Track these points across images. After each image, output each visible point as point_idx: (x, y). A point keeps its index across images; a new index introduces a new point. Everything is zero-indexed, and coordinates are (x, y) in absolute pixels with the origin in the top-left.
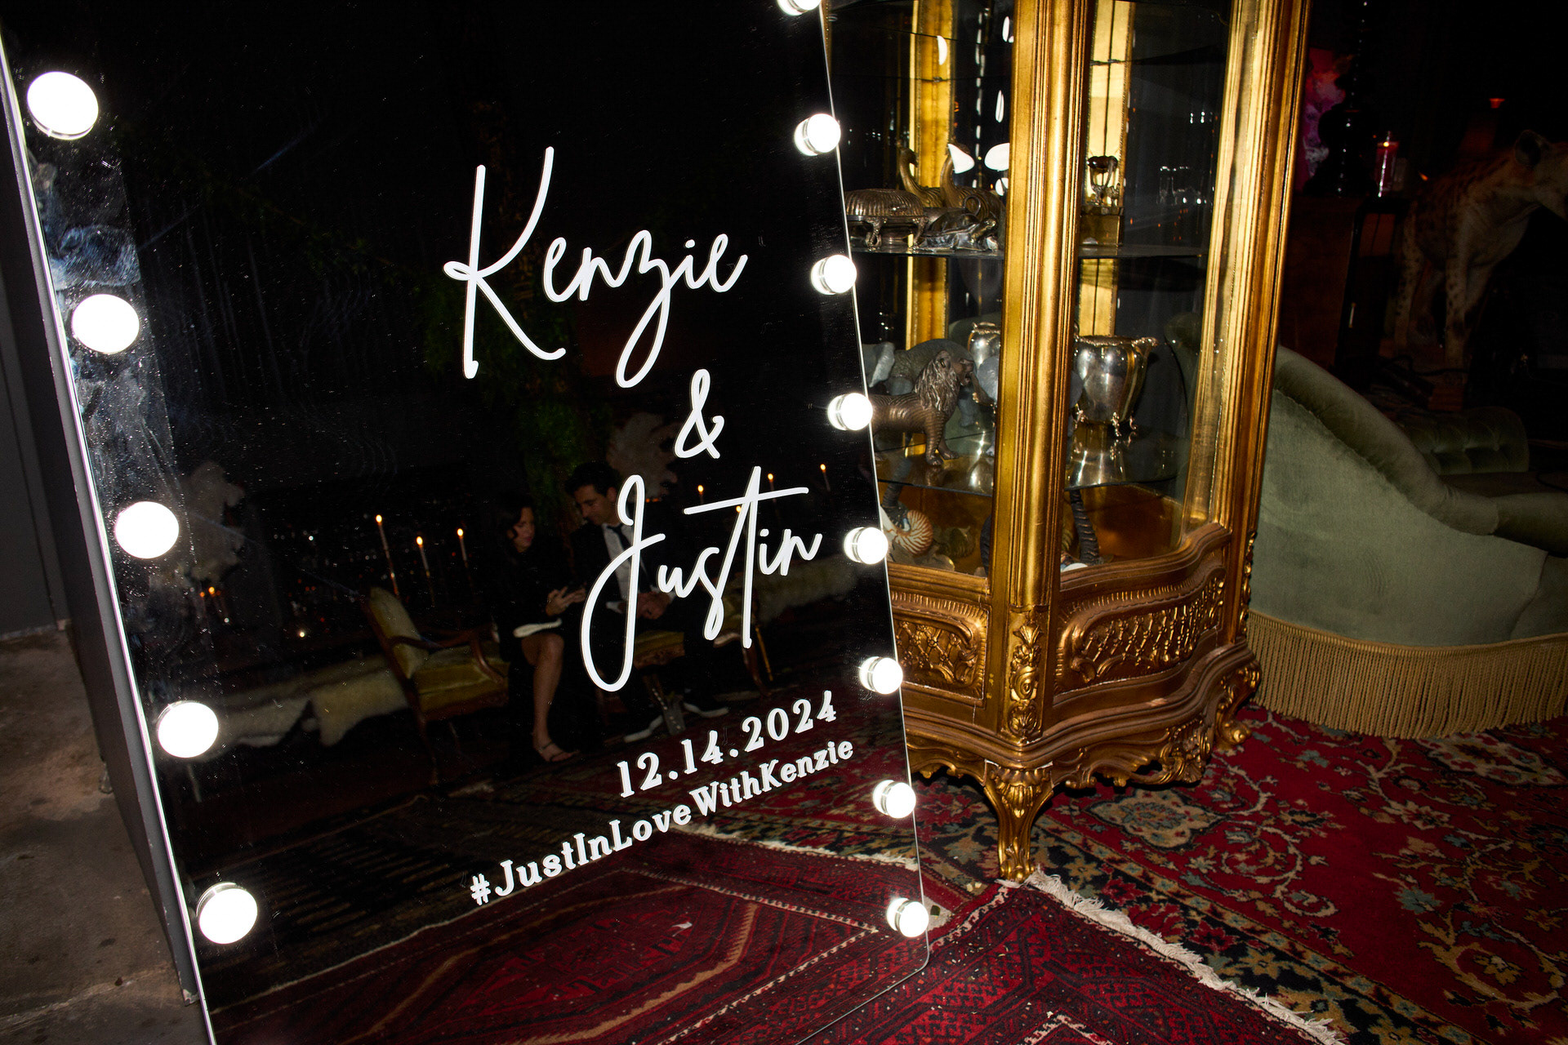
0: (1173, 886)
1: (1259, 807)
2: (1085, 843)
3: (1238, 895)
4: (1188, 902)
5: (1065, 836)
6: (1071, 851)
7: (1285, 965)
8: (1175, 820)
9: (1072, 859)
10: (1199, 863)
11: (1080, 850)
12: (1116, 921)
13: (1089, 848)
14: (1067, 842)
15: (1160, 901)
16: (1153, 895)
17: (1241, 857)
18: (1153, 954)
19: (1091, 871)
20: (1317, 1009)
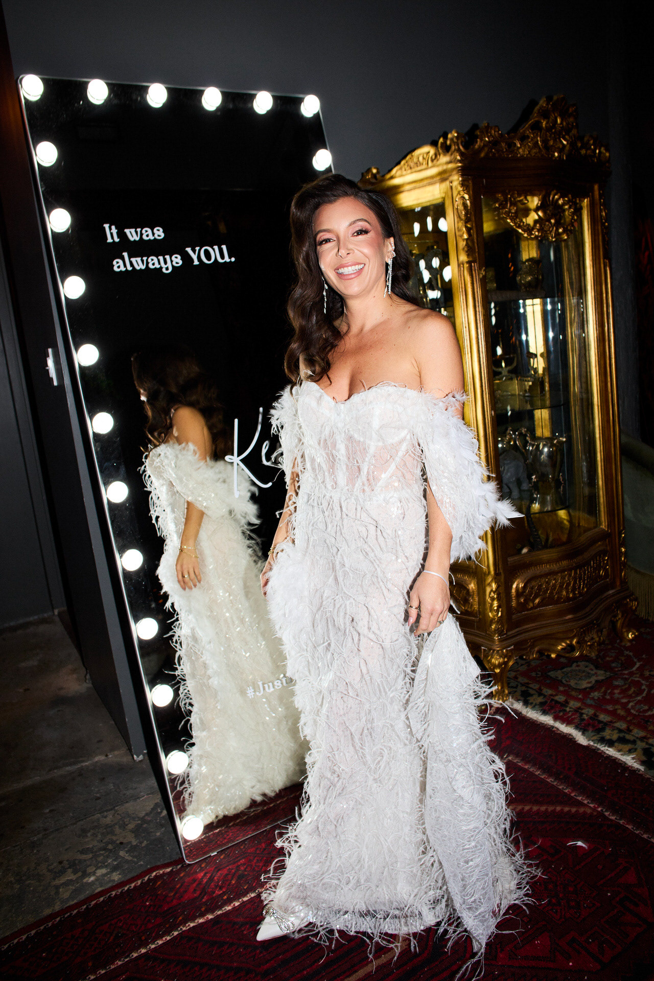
0: (578, 704)
1: (634, 669)
2: (540, 689)
3: (610, 708)
4: (583, 711)
5: (531, 686)
6: (531, 691)
7: (622, 735)
8: (589, 676)
9: (531, 695)
10: (596, 694)
11: (537, 691)
12: (547, 720)
13: (541, 690)
14: (531, 688)
15: (570, 711)
16: (568, 709)
17: (616, 691)
18: (559, 732)
19: (540, 699)
20: (630, 752)
